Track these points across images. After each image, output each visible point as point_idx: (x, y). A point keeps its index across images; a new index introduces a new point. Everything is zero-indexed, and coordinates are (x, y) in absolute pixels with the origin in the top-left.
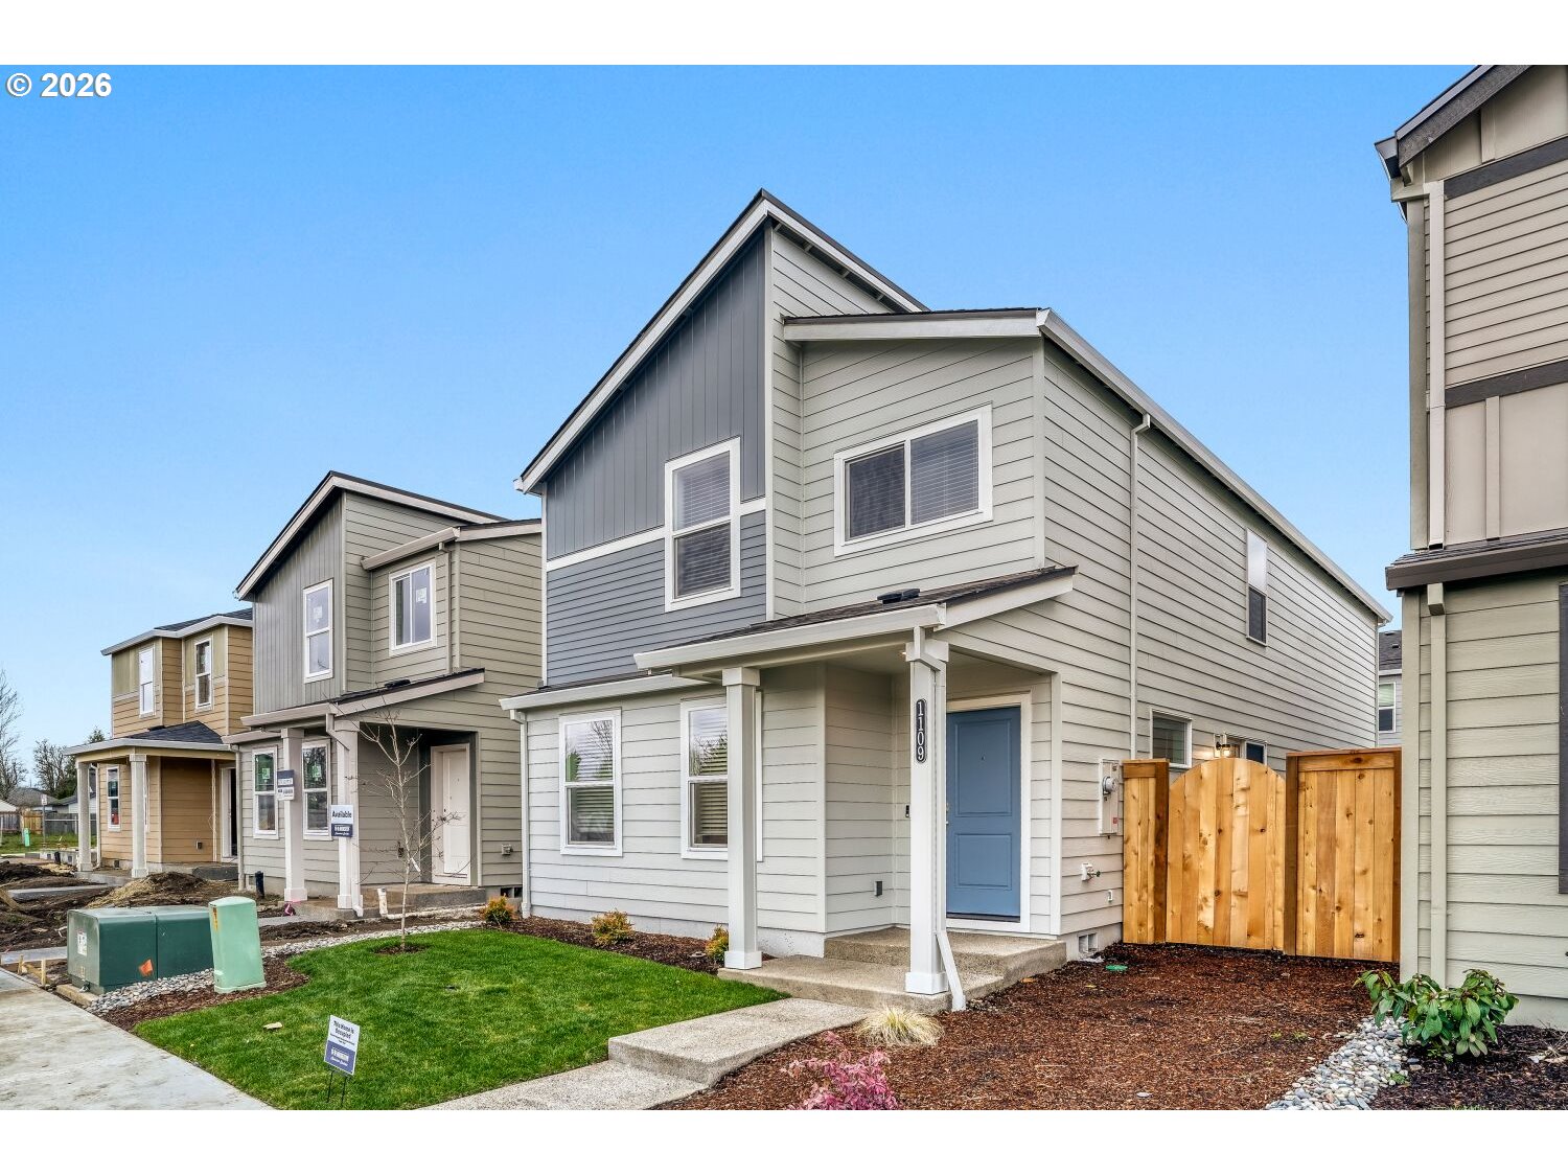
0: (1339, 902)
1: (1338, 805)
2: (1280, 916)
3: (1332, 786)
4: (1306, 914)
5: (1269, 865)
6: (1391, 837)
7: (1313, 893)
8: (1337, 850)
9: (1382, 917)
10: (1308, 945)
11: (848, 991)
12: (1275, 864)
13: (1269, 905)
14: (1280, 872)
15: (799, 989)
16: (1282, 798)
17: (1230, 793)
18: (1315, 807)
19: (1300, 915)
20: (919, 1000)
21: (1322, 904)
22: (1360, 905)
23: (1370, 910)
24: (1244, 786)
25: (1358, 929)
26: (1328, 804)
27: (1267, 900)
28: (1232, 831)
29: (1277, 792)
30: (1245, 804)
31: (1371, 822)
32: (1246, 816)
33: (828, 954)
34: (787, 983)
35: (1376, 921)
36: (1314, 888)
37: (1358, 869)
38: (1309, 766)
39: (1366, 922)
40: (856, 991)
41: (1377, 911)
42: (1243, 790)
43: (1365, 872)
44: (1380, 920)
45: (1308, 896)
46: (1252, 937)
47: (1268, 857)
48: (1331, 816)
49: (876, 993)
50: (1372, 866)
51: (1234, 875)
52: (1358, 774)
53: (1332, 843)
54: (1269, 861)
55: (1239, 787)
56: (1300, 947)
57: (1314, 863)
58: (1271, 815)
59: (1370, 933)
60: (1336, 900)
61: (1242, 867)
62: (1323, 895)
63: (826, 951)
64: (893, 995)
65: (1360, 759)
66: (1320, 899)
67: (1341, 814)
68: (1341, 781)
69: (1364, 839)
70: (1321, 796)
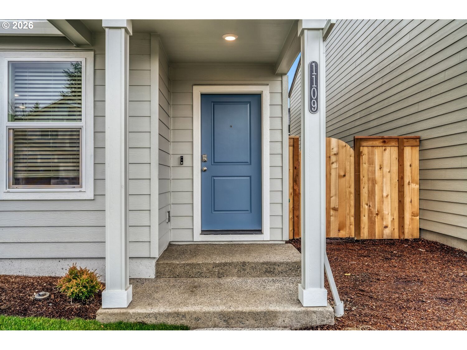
0: (378, 211)
1: (376, 163)
2: (352, 219)
3: (373, 153)
4: (364, 218)
5: (347, 193)
6: (397, 179)
7: (366, 207)
8: (376, 185)
9: (394, 218)
10: (365, 234)
11: (250, 313)
12: (350, 193)
13: (348, 214)
14: (352, 197)
15: (197, 319)
16: (352, 159)
17: (329, 156)
18: (367, 164)
19: (361, 218)
20: (321, 313)
21: (370, 212)
22: (386, 212)
23: (390, 214)
24: (336, 153)
25: (385, 224)
26: (371, 162)
27: (347, 212)
28: (330, 176)
29: (350, 156)
30: (336, 161)
31: (389, 172)
32: (336, 168)
33: (159, 275)
34: (184, 315)
35: (392, 219)
36: (367, 205)
37: (385, 195)
38: (365, 144)
39: (388, 220)
40: (258, 313)
41: (392, 215)
42: (335, 154)
43: (387, 196)
44: (393, 219)
45: (365, 208)
46: (341, 231)
47: (347, 189)
48: (374, 169)
49: (280, 312)
50: (390, 193)
51: (332, 199)
52: (384, 148)
53: (373, 182)
54: (347, 191)
55: (333, 153)
56: (362, 235)
57: (367, 192)
58: (348, 168)
59: (390, 226)
60: (376, 210)
61: (336, 195)
62: (371, 208)
63: (157, 272)
64: (295, 312)
65: (385, 141)
66: (369, 210)
67: (377, 168)
68: (377, 152)
69: (387, 180)
70: (369, 158)
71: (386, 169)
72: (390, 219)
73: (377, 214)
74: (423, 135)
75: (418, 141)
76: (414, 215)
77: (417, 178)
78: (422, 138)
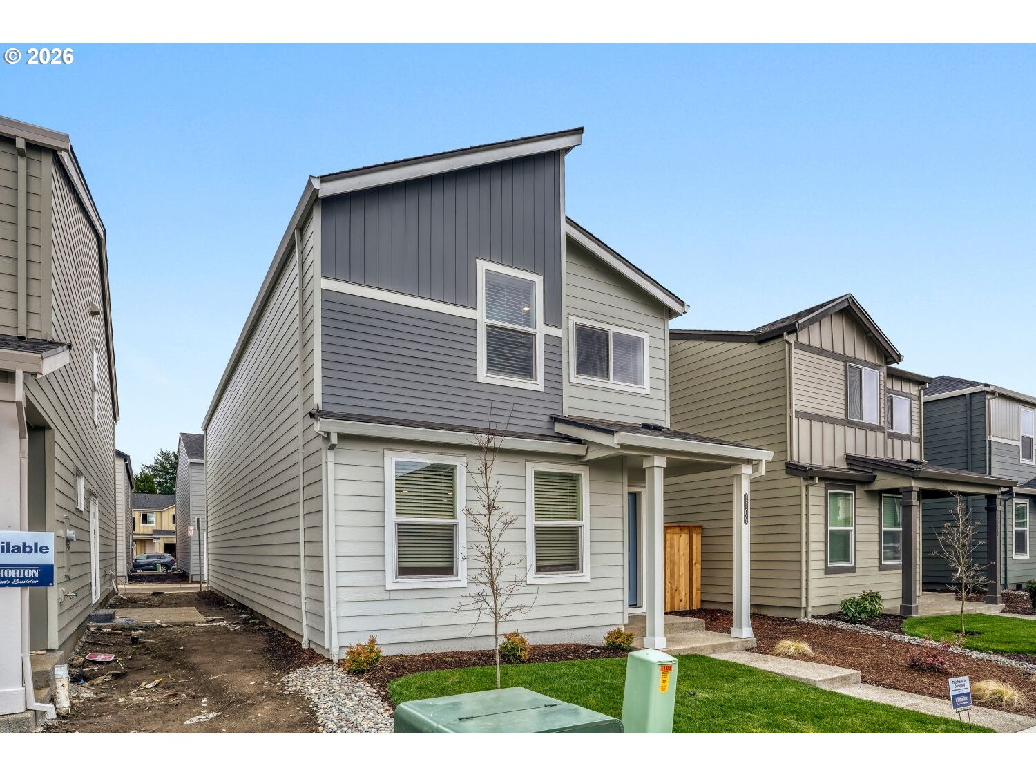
6: (688, 561)
8: (675, 566)
22: (681, 588)
23: (684, 590)
25: (680, 598)
26: (672, 547)
31: (683, 555)
43: (682, 575)
44: (686, 594)
48: (674, 552)
50: (684, 572)
52: (681, 534)
53: (674, 563)
59: (683, 600)
60: (675, 587)
65: (681, 529)
66: (671, 587)
67: (676, 551)
68: (676, 537)
69: (682, 562)
70: (671, 544)
71: (681, 553)
72: (683, 594)
73: (676, 590)
74: (705, 525)
75: (702, 529)
76: (698, 590)
77: (700, 559)
78: (704, 527)
